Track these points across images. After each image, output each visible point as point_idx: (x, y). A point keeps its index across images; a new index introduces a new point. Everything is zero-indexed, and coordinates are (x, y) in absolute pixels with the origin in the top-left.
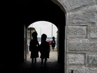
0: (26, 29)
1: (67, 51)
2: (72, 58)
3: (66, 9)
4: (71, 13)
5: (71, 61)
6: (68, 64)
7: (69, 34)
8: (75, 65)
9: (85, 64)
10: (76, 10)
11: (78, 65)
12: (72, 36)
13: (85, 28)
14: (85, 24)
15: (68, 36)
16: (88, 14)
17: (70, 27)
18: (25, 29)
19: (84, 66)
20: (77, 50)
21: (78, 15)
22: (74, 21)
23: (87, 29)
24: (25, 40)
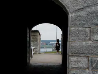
1: (70, 54)
2: (75, 61)
3: (68, 10)
4: (73, 14)
5: (74, 64)
6: (70, 67)
7: (72, 36)
8: (78, 69)
9: (88, 68)
10: (78, 11)
11: (80, 68)
12: (75, 38)
13: (88, 30)
14: (89, 25)
15: (70, 38)
16: (92, 15)
17: (72, 29)
19: (87, 70)
20: (80, 52)
21: (81, 16)
22: (77, 23)
23: (90, 31)
24: (28, 43)
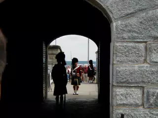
0: (46, 48)
1: (114, 84)
2: (122, 95)
3: (111, 16)
4: (119, 22)
5: (121, 100)
6: (115, 104)
7: (117, 56)
8: (127, 106)
9: (143, 105)
10: (127, 17)
11: (131, 105)
12: (122, 59)
13: (142, 46)
14: (143, 39)
15: (114, 59)
16: (148, 23)
17: (118, 44)
18: (44, 48)
19: (141, 108)
20: (131, 81)
21: (131, 25)
22: (125, 35)
23: (146, 48)
24: (44, 66)
